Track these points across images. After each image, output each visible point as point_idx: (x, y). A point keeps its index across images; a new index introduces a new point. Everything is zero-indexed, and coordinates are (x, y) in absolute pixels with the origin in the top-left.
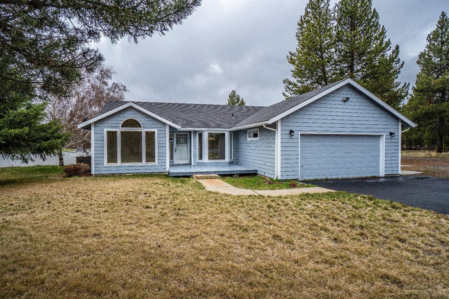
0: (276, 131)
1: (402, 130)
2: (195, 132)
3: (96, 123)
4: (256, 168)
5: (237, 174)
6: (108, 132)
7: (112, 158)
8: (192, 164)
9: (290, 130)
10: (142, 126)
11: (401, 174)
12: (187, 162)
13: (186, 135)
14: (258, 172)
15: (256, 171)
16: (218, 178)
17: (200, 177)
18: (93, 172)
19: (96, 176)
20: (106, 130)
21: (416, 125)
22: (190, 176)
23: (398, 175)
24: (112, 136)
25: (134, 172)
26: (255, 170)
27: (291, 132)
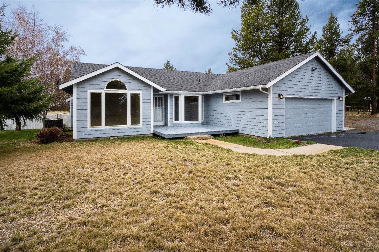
0: (269, 94)
1: (345, 95)
2: (171, 95)
3: (79, 84)
4: (237, 128)
5: (223, 134)
6: (92, 94)
7: (96, 120)
8: (169, 125)
9: (279, 94)
10: (127, 88)
11: (345, 130)
12: (162, 123)
13: (162, 98)
14: (240, 132)
15: (238, 130)
16: (212, 138)
17: (197, 138)
18: (75, 137)
19: (79, 140)
20: (89, 92)
21: (355, 92)
22: (184, 137)
23: (343, 131)
24: (96, 98)
25: (119, 135)
26: (236, 130)
27: (280, 95)
